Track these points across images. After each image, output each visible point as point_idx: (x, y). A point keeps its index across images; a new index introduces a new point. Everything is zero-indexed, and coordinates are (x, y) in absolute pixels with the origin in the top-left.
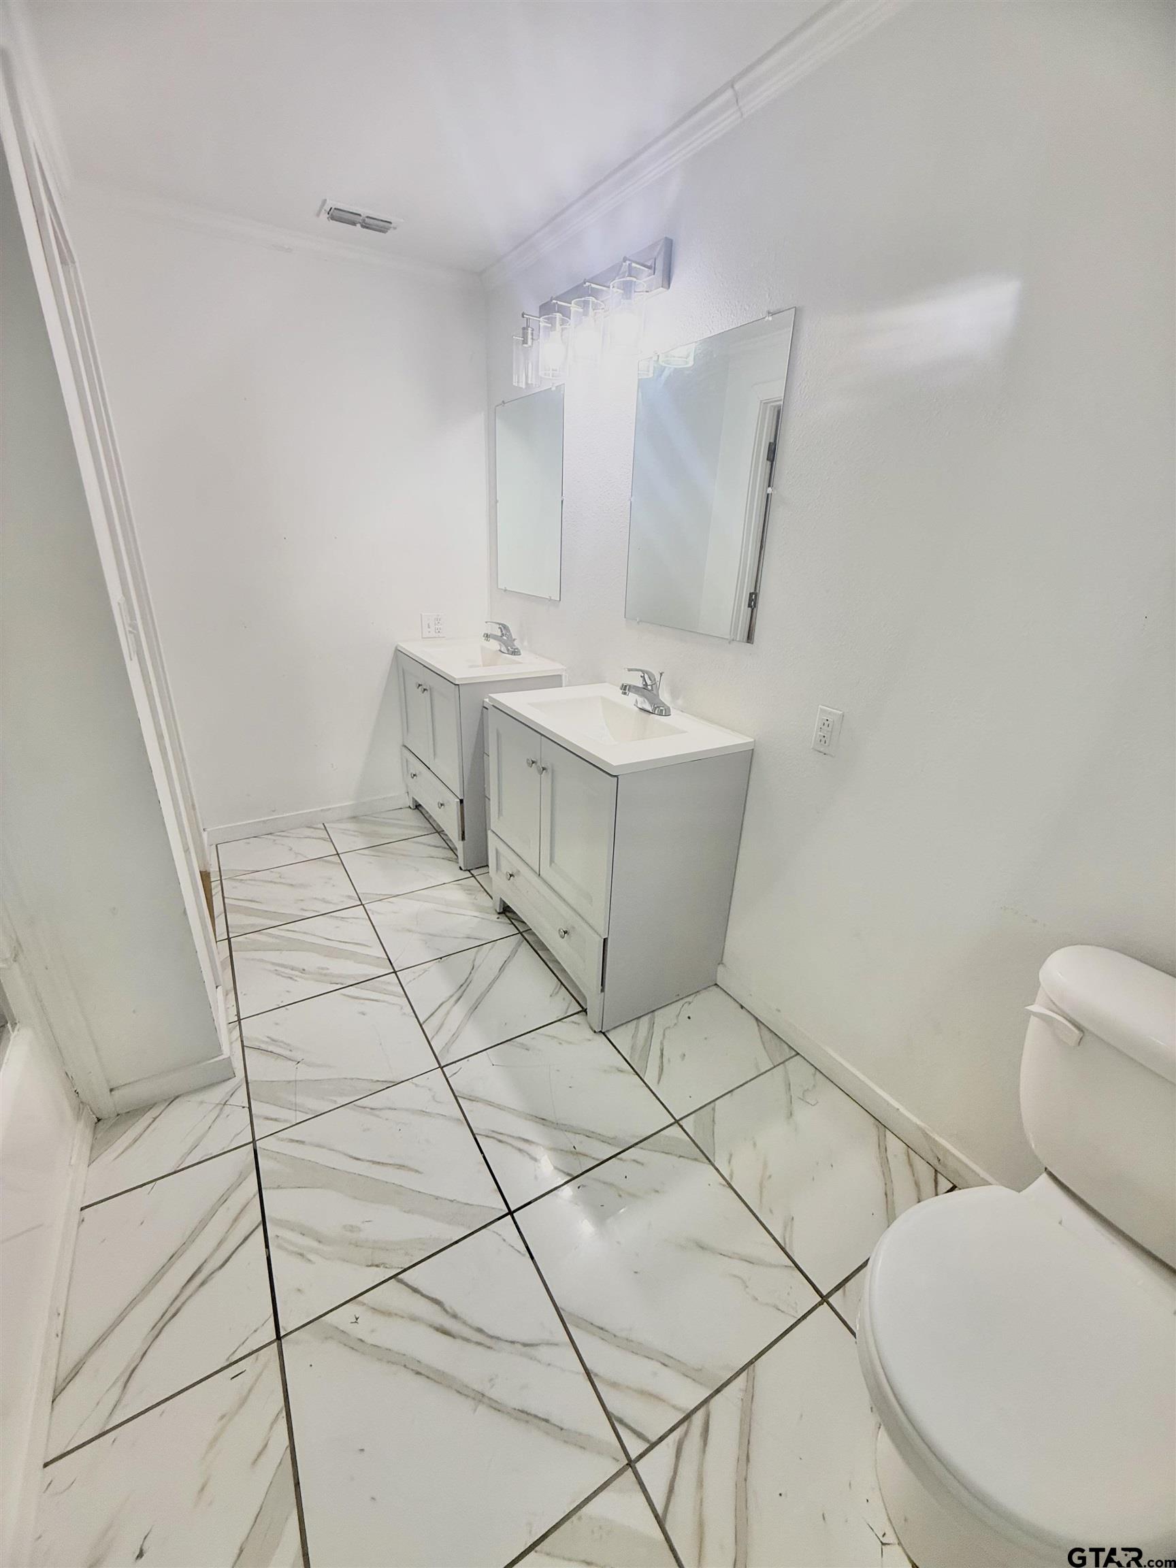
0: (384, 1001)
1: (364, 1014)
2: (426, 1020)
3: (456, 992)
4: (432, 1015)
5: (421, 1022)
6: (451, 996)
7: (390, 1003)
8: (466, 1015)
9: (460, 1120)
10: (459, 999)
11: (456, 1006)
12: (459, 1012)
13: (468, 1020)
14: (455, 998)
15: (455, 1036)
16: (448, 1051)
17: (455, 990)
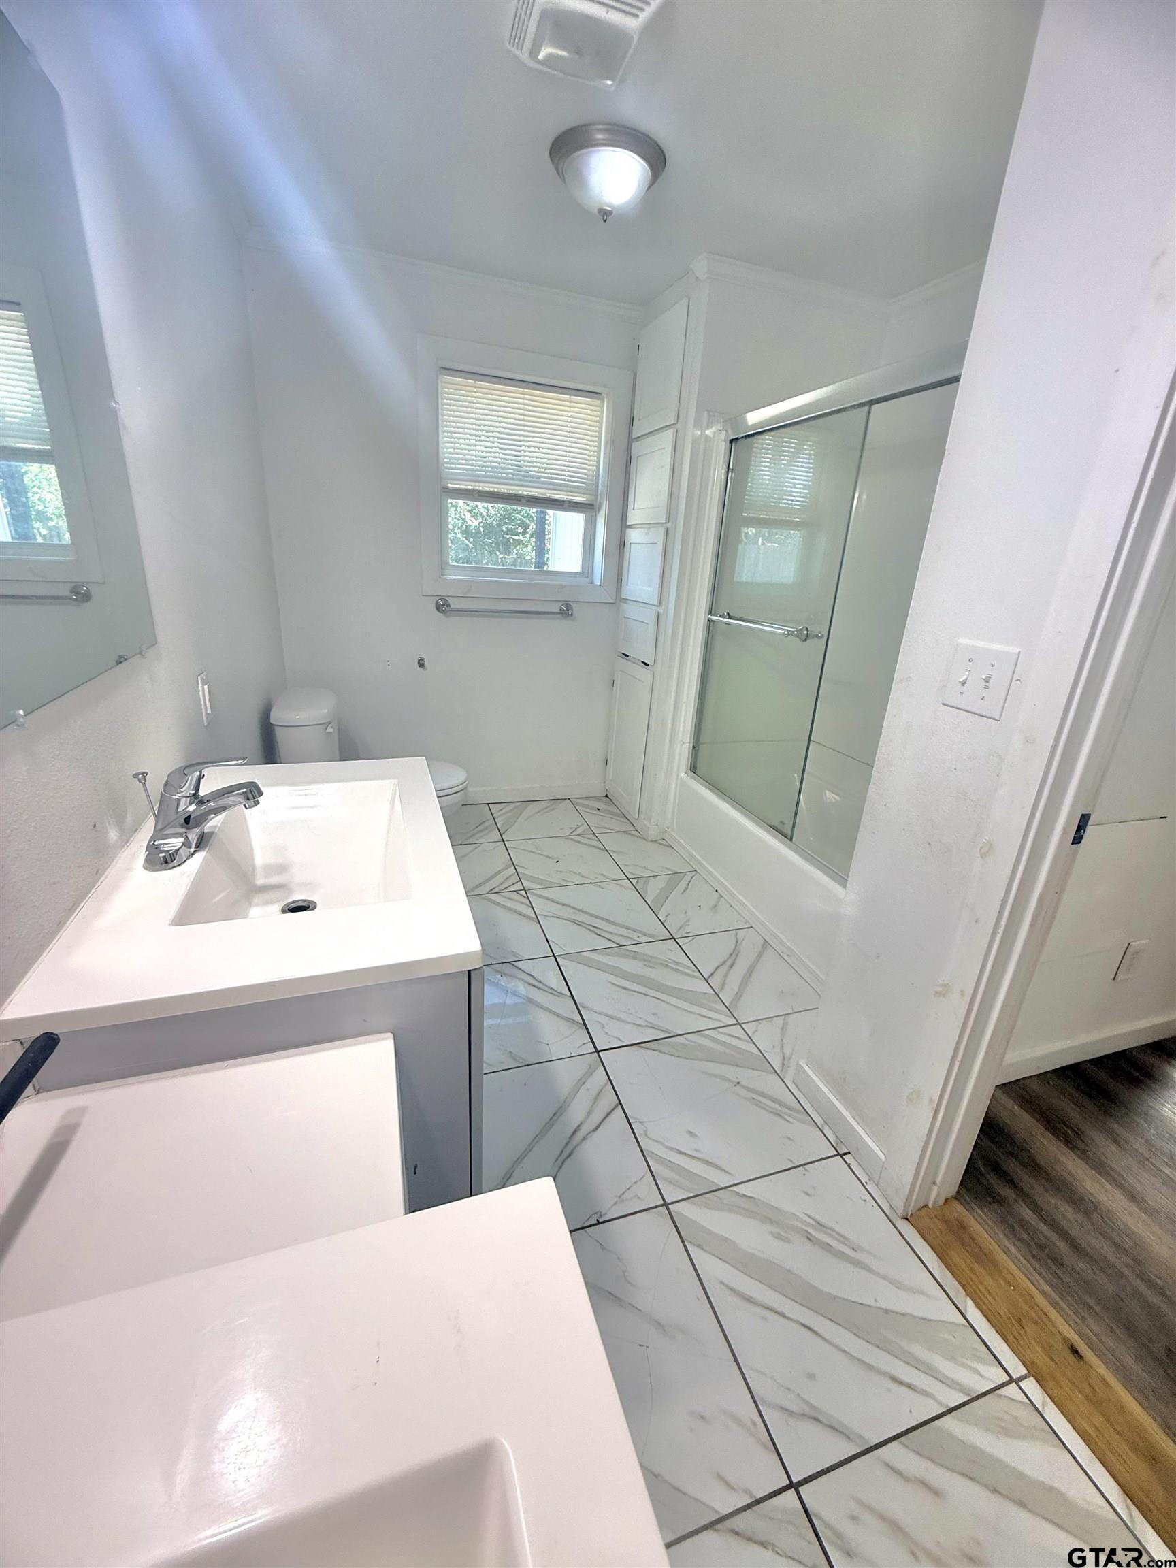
0: (671, 1149)
1: (690, 1133)
2: (613, 1109)
3: (578, 1145)
4: (608, 1114)
5: (620, 1106)
6: (584, 1139)
7: (662, 1144)
8: (568, 1106)
9: (583, 1007)
10: (575, 1132)
11: (577, 1124)
12: (576, 1113)
13: (566, 1098)
14: (581, 1134)
15: (582, 1082)
16: (590, 1066)
17: (578, 1148)
